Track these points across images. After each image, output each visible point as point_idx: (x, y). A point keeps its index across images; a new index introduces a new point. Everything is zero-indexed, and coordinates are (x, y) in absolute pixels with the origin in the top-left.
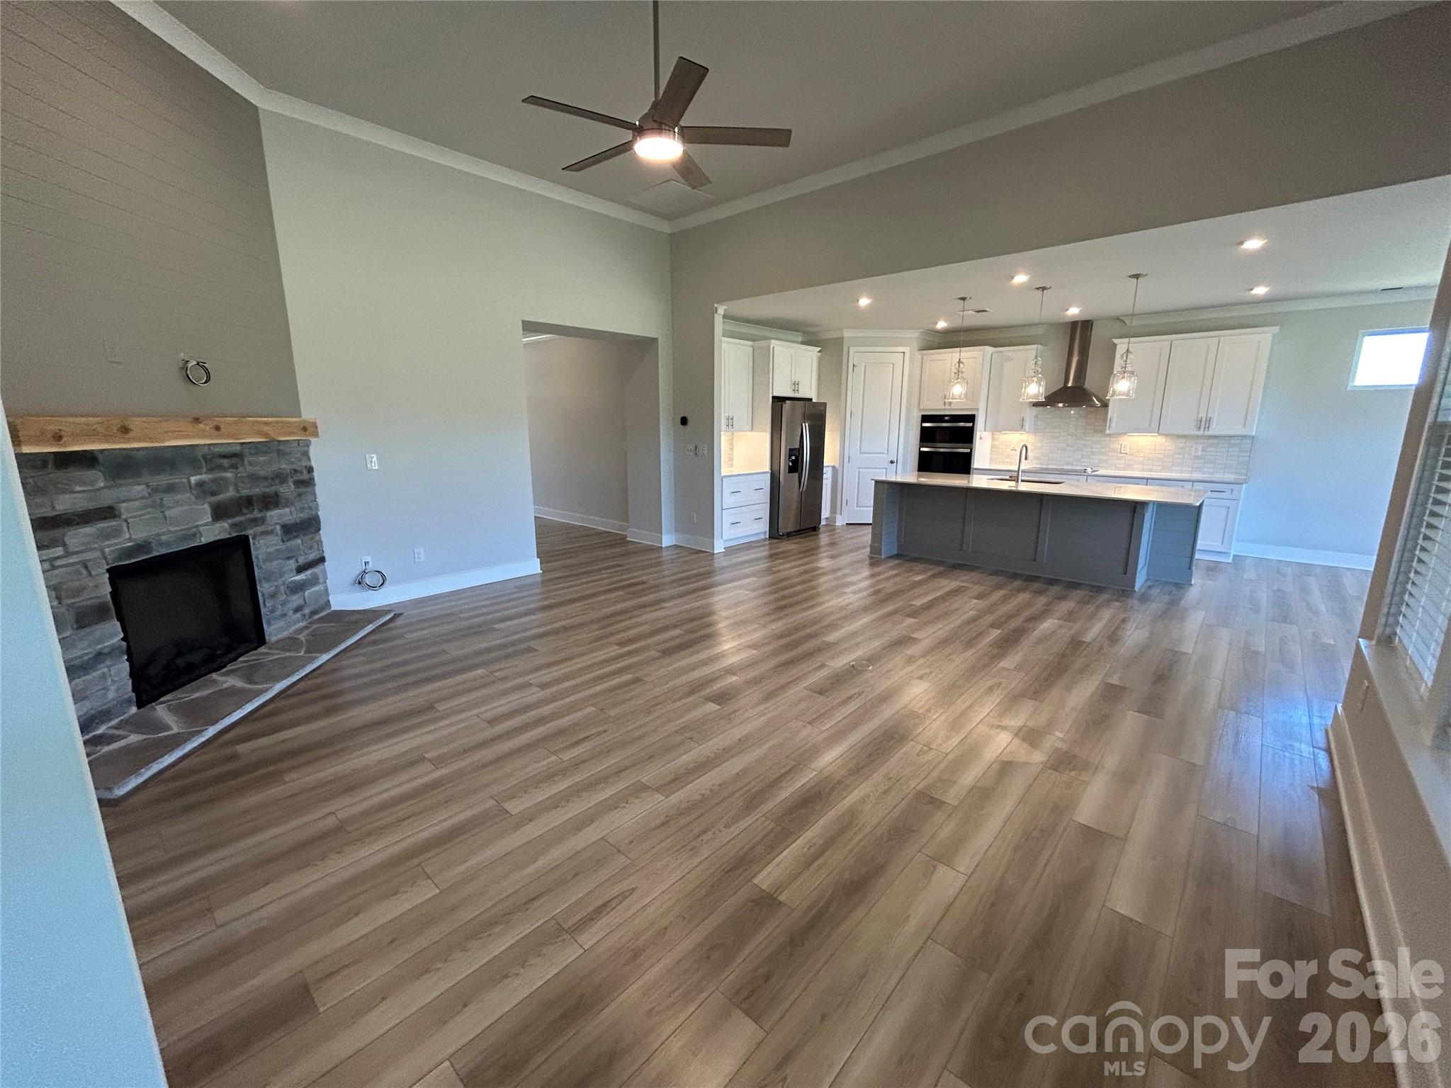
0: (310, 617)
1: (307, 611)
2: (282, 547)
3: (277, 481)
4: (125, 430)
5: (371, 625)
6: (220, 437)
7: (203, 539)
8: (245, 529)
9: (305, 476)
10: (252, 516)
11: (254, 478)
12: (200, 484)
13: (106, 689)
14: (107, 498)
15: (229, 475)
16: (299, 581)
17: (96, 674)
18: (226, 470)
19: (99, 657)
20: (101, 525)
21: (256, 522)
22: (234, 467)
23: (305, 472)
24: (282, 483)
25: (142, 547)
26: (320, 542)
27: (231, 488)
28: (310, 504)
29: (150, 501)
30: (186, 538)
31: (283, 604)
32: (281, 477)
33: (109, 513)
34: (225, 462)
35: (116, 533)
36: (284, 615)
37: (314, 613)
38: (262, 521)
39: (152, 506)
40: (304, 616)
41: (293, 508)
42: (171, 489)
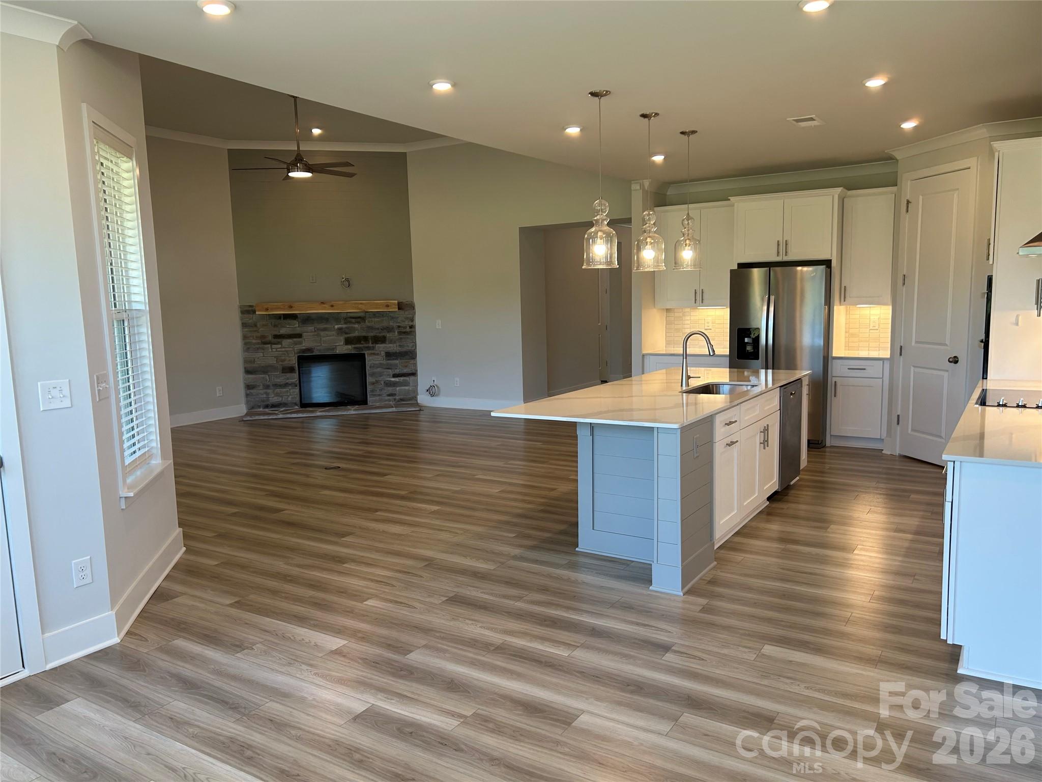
0: (398, 401)
1: (397, 398)
2: (384, 362)
3: (385, 331)
4: (291, 307)
5: (394, 409)
6: (334, 310)
7: (337, 352)
8: (362, 350)
9: (408, 329)
10: (367, 345)
11: (370, 328)
12: (340, 329)
13: (288, 396)
14: (298, 330)
15: (356, 326)
16: (393, 381)
17: (285, 390)
18: (354, 323)
19: (286, 385)
20: (295, 340)
21: (368, 348)
22: (358, 323)
23: (408, 328)
24: (388, 332)
25: (309, 350)
26: (415, 365)
27: (356, 332)
28: (408, 344)
29: (316, 333)
30: (329, 349)
31: (381, 390)
32: (390, 329)
33: (299, 336)
34: (353, 320)
35: (300, 343)
36: (379, 395)
37: (402, 400)
38: (373, 348)
39: (317, 335)
40: (395, 399)
41: (395, 345)
42: (325, 329)
